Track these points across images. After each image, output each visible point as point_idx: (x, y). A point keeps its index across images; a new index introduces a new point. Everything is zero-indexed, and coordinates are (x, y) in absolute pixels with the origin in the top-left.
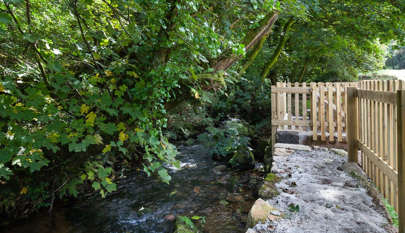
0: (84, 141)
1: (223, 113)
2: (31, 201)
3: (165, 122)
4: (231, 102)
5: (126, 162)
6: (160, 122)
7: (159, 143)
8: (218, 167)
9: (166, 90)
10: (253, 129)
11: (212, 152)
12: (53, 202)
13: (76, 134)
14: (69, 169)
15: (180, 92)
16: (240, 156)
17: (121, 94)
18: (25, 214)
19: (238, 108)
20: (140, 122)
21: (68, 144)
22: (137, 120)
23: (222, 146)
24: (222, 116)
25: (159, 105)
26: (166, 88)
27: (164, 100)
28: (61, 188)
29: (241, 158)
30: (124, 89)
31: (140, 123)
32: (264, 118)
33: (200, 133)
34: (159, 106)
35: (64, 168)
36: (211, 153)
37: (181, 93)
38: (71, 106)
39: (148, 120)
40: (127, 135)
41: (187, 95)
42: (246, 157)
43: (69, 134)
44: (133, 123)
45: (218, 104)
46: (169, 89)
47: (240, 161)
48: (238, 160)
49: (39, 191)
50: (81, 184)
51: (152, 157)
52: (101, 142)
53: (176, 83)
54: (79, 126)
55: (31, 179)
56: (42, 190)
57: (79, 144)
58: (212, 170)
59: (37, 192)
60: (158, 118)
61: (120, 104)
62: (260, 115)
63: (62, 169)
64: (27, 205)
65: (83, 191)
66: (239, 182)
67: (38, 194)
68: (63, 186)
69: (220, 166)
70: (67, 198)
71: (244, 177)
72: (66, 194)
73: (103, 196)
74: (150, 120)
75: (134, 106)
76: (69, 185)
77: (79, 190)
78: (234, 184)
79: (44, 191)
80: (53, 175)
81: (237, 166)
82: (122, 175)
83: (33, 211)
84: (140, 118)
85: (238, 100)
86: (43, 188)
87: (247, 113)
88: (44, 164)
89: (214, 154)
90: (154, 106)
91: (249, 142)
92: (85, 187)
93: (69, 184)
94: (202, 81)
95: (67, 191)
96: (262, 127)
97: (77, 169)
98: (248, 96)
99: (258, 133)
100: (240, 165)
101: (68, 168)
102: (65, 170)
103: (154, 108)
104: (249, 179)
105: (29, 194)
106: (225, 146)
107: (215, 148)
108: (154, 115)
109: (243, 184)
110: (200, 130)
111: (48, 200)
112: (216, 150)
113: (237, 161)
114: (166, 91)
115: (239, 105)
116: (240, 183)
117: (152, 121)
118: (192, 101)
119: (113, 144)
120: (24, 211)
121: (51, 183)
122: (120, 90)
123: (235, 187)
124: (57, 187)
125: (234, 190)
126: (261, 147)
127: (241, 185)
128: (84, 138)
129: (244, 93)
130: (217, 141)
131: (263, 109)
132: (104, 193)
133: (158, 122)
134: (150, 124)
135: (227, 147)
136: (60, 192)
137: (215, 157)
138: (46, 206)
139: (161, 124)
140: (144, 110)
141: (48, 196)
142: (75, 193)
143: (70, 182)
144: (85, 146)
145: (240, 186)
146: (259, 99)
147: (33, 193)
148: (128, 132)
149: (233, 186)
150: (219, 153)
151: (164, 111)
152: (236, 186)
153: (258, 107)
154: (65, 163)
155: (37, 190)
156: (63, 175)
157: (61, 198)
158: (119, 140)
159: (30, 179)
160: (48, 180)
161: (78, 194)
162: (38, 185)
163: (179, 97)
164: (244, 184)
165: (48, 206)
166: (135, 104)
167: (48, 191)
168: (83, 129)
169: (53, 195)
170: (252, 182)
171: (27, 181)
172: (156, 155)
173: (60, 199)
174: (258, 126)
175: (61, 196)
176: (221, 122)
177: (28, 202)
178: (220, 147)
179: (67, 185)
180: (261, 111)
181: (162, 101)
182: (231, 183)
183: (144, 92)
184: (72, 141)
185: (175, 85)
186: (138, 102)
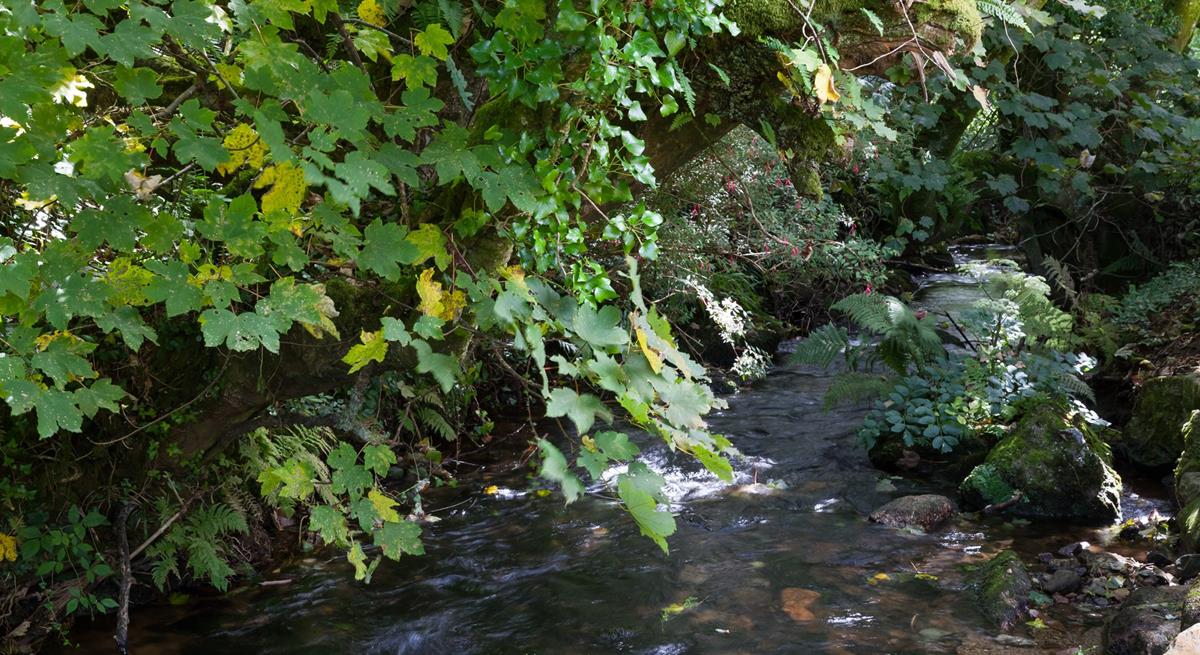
0: (264, 307)
1: (927, 221)
2: (35, 588)
3: (652, 230)
4: (974, 164)
5: (431, 449)
6: (621, 227)
7: (621, 338)
8: (904, 502)
9: (663, 47)
10: (1107, 316)
11: (873, 423)
12: (127, 598)
13: (227, 273)
14: (180, 458)
15: (721, 74)
16: (1033, 452)
17: (420, 77)
18: (17, 638)
19: (1021, 194)
20: (522, 220)
21: (198, 314)
22: (509, 212)
23: (931, 396)
24: (921, 236)
25: (620, 138)
26: (660, 35)
27: (645, 109)
28: (153, 544)
29: (1035, 463)
30: (435, 46)
31: (520, 231)
32: (1180, 259)
33: (793, 335)
34: (615, 143)
35: (162, 449)
36: (870, 428)
37: (727, 80)
38: (183, 137)
39: (563, 217)
40: (457, 295)
41: (756, 96)
42: (1070, 458)
43: (195, 272)
44: (488, 232)
45: (904, 169)
46: (675, 42)
47: (1030, 478)
48: (1020, 472)
49: (67, 543)
50: (237, 534)
51: (591, 405)
52: (331, 327)
53: (717, 11)
54: (237, 233)
55: (29, 488)
56: (79, 542)
57: (246, 315)
58: (876, 516)
59: (56, 548)
60: (613, 207)
61: (424, 123)
62: (1151, 241)
63: (152, 454)
64: (20, 602)
65: (249, 567)
66: (1025, 584)
67: (62, 554)
68: (161, 537)
69: (917, 498)
70: (185, 588)
71: (1054, 562)
72: (176, 571)
73: (359, 576)
74: (573, 218)
75: (490, 142)
76: (189, 533)
77: (229, 557)
78: (1003, 588)
79: (87, 548)
80: (118, 481)
81: (1013, 503)
82: (419, 509)
83: (48, 630)
84: (526, 204)
85: (1024, 152)
86: (80, 531)
87: (1072, 226)
88: (101, 403)
89: (886, 437)
90: (594, 146)
91: (1084, 384)
92: (254, 548)
93: (187, 528)
94: (846, 12)
95: (182, 556)
96: (1165, 307)
97: (217, 462)
98: (1082, 127)
99: (1141, 338)
100: (1034, 502)
101: (176, 451)
102: (165, 465)
103: (594, 154)
104: (1086, 575)
105: (28, 556)
106: (946, 397)
107: (888, 404)
108: (592, 191)
109: (1049, 593)
110: (796, 318)
111: (109, 587)
112: (894, 417)
113: (1013, 480)
114: (663, 56)
115: (1028, 178)
116: (1035, 587)
117: (584, 225)
118: (783, 128)
119: (393, 329)
120: (14, 627)
121: (113, 512)
122: (417, 52)
123: (1007, 608)
124: (135, 537)
125: (999, 621)
126: (1159, 415)
127: (1041, 599)
128: (264, 290)
129: (1057, 110)
130: (902, 372)
131: (1168, 207)
132: (367, 563)
133: (615, 229)
134: (574, 236)
135: (958, 402)
136: (151, 560)
137: (885, 456)
138: (102, 610)
139: (628, 240)
140: (542, 163)
141: (104, 571)
142: (216, 569)
143: (191, 519)
144: (272, 329)
145: (1033, 605)
146: (1151, 146)
147: (42, 552)
148: (462, 280)
149: (997, 598)
150: (914, 434)
151: (645, 173)
152: (1012, 602)
153: (1140, 193)
154: (166, 426)
155: (58, 538)
156: (157, 485)
157: (161, 588)
158: (421, 314)
159: (22, 490)
160: (96, 504)
161: (228, 577)
162: (58, 519)
163: (716, 106)
164: (1058, 597)
165: (107, 609)
166: (493, 132)
167: (103, 553)
168: (258, 247)
169: (126, 569)
170: (1100, 591)
171: (14, 501)
172: (608, 398)
173: (155, 587)
174: (1140, 300)
175: (160, 579)
176: (908, 280)
177: (25, 591)
178: (922, 401)
179: (177, 528)
180: (1160, 219)
181: (637, 114)
182: (985, 586)
183: (543, 61)
184: (216, 300)
185: (706, 20)
186: (507, 116)
